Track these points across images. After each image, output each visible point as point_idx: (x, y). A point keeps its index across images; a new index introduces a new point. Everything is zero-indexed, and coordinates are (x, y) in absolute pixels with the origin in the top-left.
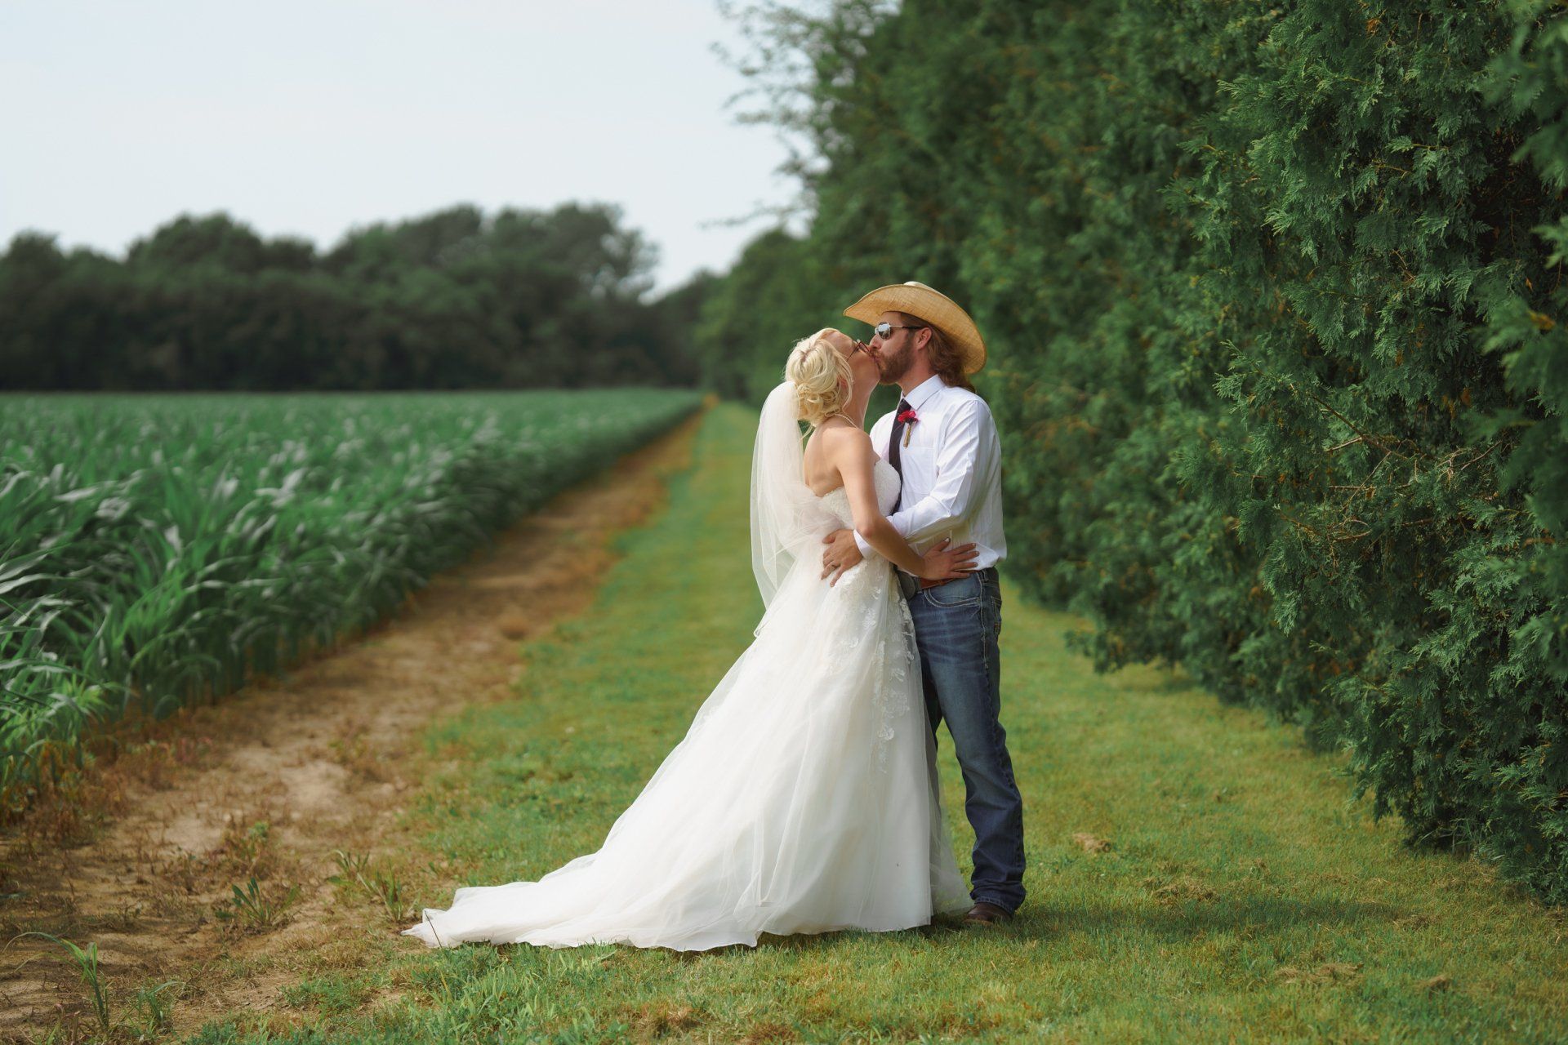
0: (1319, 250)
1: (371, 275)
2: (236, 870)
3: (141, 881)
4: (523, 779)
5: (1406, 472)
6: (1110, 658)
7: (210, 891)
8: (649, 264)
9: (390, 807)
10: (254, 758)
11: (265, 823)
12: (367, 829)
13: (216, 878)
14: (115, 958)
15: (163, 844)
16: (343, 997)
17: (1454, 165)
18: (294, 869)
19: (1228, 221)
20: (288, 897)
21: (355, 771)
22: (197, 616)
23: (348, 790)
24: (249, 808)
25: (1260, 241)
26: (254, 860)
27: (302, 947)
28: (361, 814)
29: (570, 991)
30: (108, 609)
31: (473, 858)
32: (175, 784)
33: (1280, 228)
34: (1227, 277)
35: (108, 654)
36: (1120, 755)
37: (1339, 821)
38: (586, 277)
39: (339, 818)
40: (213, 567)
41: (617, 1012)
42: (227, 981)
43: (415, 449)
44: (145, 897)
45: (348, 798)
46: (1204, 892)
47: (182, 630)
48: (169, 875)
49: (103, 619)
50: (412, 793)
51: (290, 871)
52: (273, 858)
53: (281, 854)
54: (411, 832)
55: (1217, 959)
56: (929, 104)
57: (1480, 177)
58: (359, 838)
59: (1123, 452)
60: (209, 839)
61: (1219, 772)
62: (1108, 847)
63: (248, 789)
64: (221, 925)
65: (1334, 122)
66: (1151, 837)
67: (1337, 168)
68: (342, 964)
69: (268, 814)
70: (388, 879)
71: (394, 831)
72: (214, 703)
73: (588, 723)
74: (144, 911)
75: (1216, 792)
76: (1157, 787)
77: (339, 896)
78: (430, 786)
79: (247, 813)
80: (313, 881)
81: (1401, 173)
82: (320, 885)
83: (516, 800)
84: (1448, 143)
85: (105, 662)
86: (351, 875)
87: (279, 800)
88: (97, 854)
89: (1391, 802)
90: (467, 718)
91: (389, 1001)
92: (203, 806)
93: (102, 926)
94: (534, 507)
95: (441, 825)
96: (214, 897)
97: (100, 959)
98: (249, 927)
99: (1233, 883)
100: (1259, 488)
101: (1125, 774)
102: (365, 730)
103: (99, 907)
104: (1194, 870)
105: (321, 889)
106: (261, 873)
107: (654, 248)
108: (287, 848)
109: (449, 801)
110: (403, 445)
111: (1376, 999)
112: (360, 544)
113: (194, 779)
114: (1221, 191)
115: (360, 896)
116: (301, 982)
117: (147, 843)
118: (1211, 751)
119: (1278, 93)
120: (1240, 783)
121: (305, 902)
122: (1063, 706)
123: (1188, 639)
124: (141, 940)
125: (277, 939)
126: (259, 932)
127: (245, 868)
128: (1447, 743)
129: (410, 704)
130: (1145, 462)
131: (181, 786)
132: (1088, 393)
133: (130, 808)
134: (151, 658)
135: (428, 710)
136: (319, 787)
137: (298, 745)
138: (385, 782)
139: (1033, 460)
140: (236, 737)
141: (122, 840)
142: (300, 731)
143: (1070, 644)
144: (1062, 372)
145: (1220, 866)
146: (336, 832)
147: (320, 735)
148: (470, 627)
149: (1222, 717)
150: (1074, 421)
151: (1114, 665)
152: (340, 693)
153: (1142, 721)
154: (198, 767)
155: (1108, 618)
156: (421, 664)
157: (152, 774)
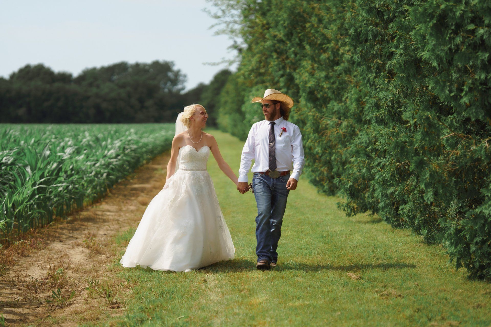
0: (439, 65)
1: (91, 85)
2: (53, 285)
3: (19, 289)
5: (470, 145)
6: (352, 212)
7: (43, 293)
8: (184, 81)
9: (105, 263)
10: (57, 246)
11: (62, 269)
12: (97, 271)
13: (45, 288)
14: (11, 317)
15: (26, 276)
18: (73, 285)
19: (403, 57)
20: (72, 295)
21: (92, 251)
22: (37, 196)
23: (90, 257)
24: (56, 263)
25: (415, 64)
26: (59, 282)
27: (77, 313)
28: (95, 265)
30: (6, 194)
32: (30, 255)
34: (403, 77)
35: (7, 210)
36: (360, 245)
37: (441, 269)
38: (162, 85)
39: (87, 267)
40: (42, 180)
42: (51, 325)
43: (109, 141)
44: (20, 295)
45: (90, 260)
46: (398, 294)
47: (32, 201)
48: (29, 287)
49: (5, 198)
50: (112, 258)
51: (71, 286)
52: (65, 281)
53: (68, 279)
54: (113, 272)
55: (406, 319)
58: (95, 274)
59: (356, 141)
60: (43, 274)
61: (396, 251)
62: (360, 278)
63: (55, 257)
64: (48, 305)
65: (445, 19)
67: (447, 36)
68: (92, 319)
69: (63, 265)
70: (106, 288)
71: (107, 271)
72: (43, 227)
74: (20, 300)
75: (396, 259)
77: (89, 295)
78: (118, 255)
79: (55, 265)
80: (79, 289)
81: (470, 37)
84: (488, 26)
85: (5, 212)
86: (93, 287)
87: (67, 261)
88: (3, 279)
89: (463, 263)
92: (40, 262)
93: (6, 305)
94: (148, 161)
96: (45, 295)
97: (5, 317)
98: (58, 306)
99: (408, 291)
100: (416, 152)
101: (362, 252)
102: (94, 236)
103: (4, 299)
104: (393, 286)
105: (83, 292)
106: (61, 286)
107: (185, 76)
108: (70, 277)
110: (105, 139)
112: (91, 173)
113: (36, 253)
114: (401, 47)
115: (96, 295)
116: (77, 325)
117: (21, 276)
118: (391, 244)
119: (426, 10)
120: (403, 255)
121: (77, 297)
122: (337, 228)
123: (380, 205)
124: (19, 310)
125: (68, 310)
126: (61, 307)
127: (56, 285)
128: (483, 242)
129: (110, 227)
130: (364, 144)
131: (32, 256)
132: (341, 121)
133: (15, 263)
134: (21, 211)
135: (116, 229)
136: (80, 256)
137: (72, 241)
138: (103, 254)
139: (322, 144)
140: (51, 239)
141: (12, 274)
142: (72, 237)
143: (339, 207)
144: (333, 113)
145: (402, 285)
146: (86, 272)
147: (79, 238)
148: (128, 201)
149: (393, 232)
150: (337, 130)
151: (353, 214)
152: (86, 224)
153: (366, 233)
154: (38, 249)
155: (351, 198)
156: (113, 214)
157: (22, 251)
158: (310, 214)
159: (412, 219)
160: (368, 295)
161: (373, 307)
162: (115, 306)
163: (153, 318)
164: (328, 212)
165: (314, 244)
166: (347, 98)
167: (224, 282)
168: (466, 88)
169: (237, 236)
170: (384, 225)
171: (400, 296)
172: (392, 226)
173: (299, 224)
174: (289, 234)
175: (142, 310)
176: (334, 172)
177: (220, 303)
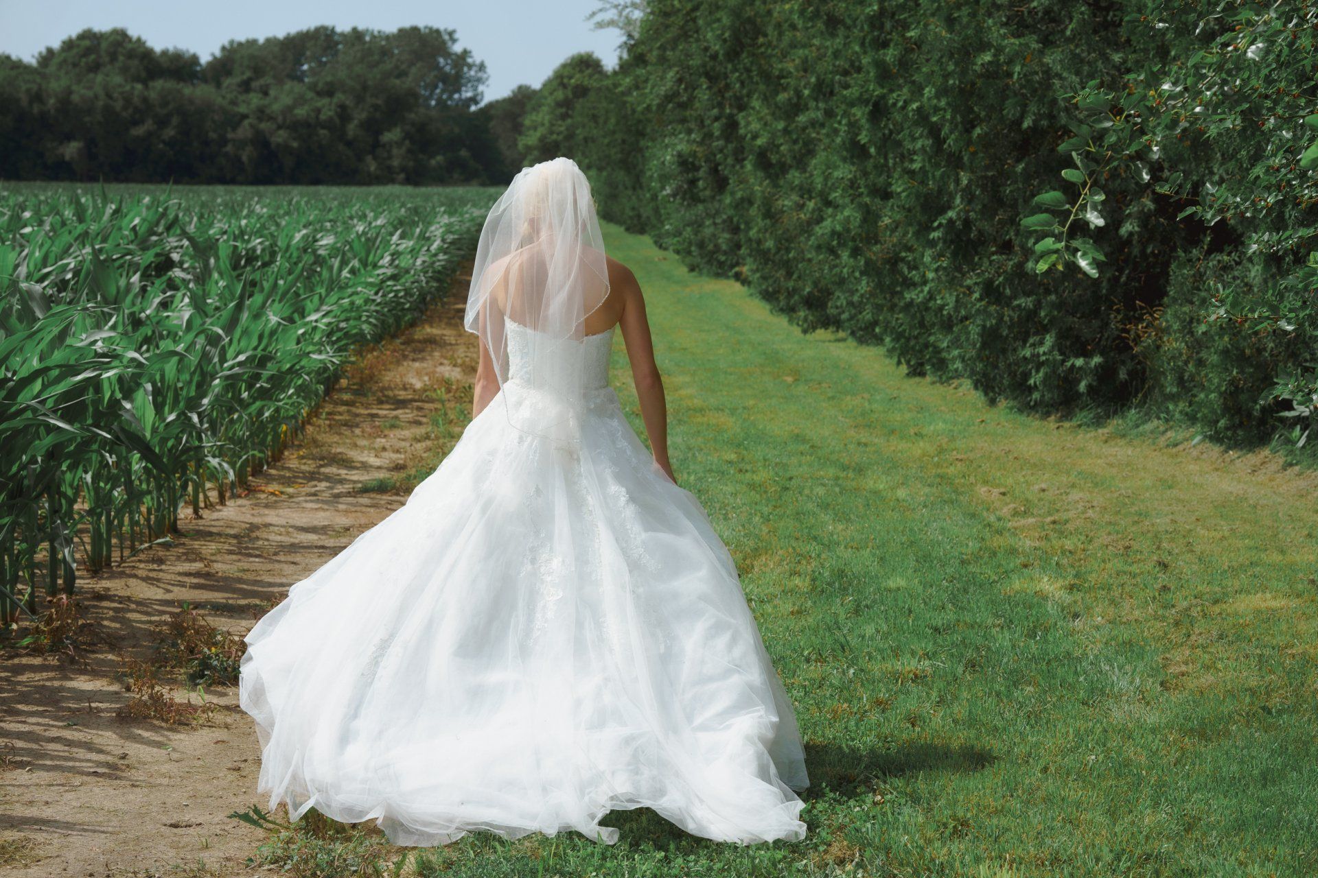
8: (479, 81)
38: (423, 91)
56: (723, 34)
144: (792, 189)
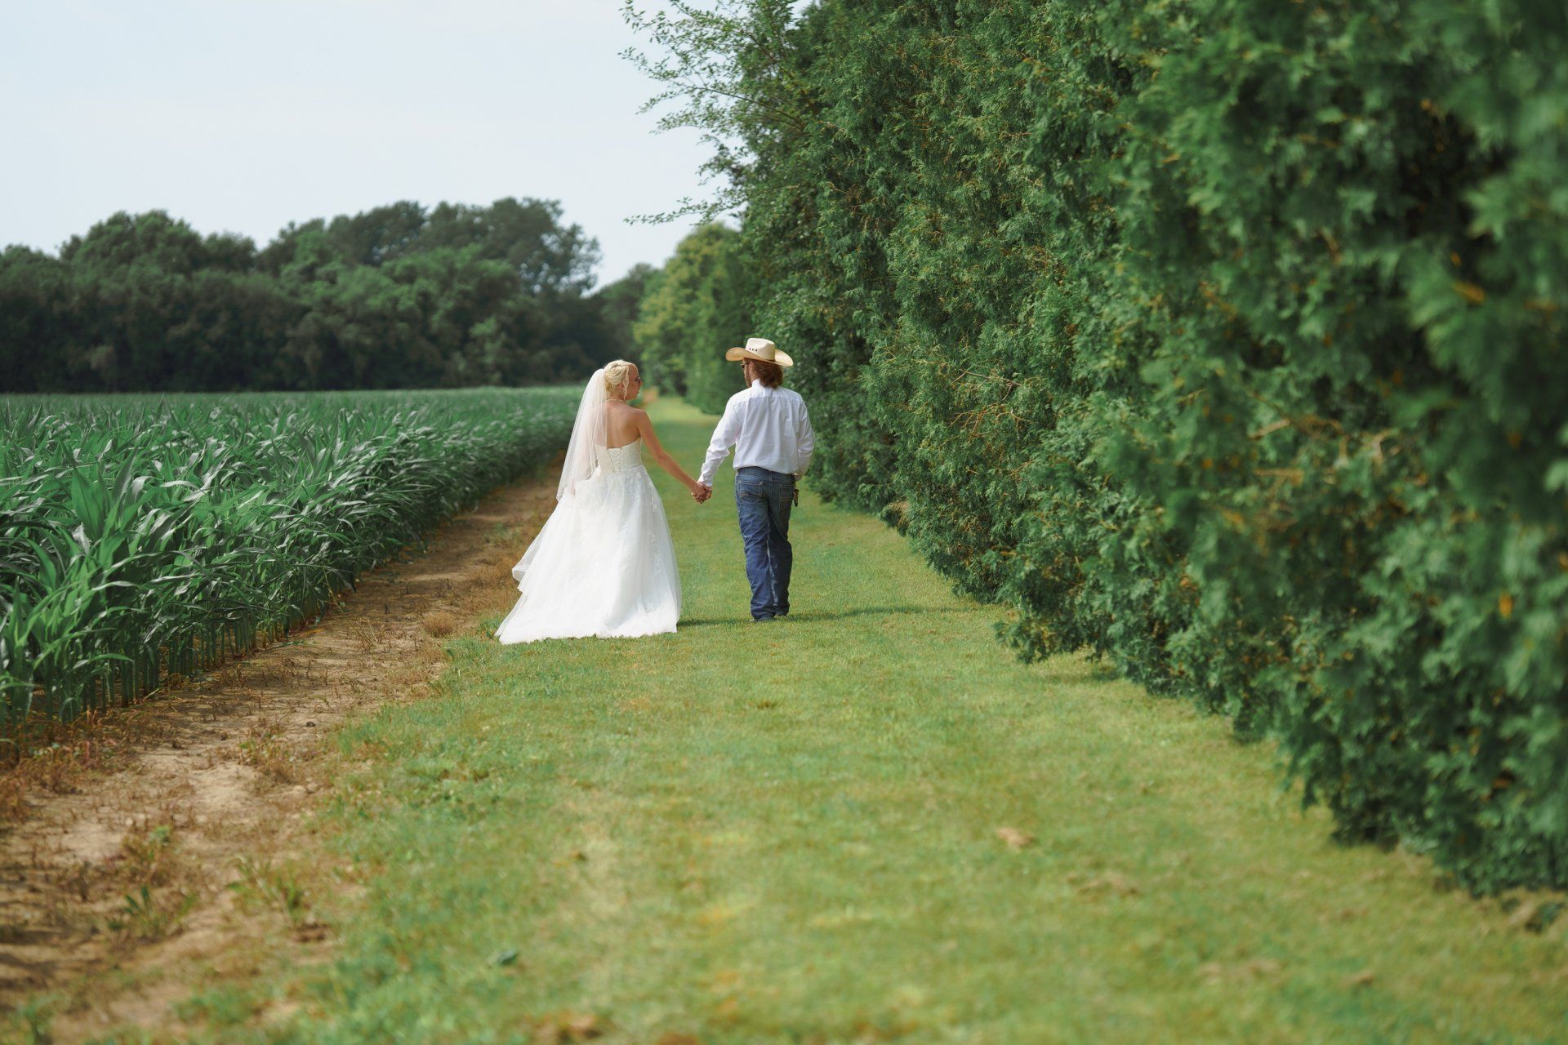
1: (309, 274)
2: (133, 877)
3: (33, 890)
4: (438, 779)
5: (1332, 455)
6: (1035, 648)
7: (105, 898)
8: (591, 261)
9: (298, 809)
10: (164, 760)
11: (167, 828)
12: (273, 832)
13: (113, 886)
15: (60, 851)
16: (235, 1010)
17: (1382, 138)
18: (195, 875)
19: (1152, 202)
20: (188, 903)
21: (267, 773)
22: (104, 614)
23: (258, 792)
24: (154, 811)
25: (1182, 225)
26: (154, 866)
27: (197, 957)
28: (268, 816)
29: (471, 1002)
30: (11, 608)
31: (379, 863)
32: (79, 788)
33: (1207, 208)
34: (1147, 259)
35: (10, 656)
36: (1047, 748)
37: (1266, 812)
39: (246, 821)
40: (121, 564)
41: (517, 1022)
42: (114, 995)
43: (339, 445)
44: (36, 905)
45: (257, 800)
46: (1129, 888)
47: (88, 629)
48: (63, 883)
50: (322, 794)
51: (190, 877)
52: (174, 865)
53: (182, 860)
54: (318, 835)
55: (1139, 958)
57: (1409, 152)
58: (264, 841)
59: (1051, 442)
60: (109, 844)
61: (1146, 764)
62: (1032, 842)
63: (153, 792)
64: (113, 936)
65: (1259, 95)
66: (1074, 832)
68: (236, 973)
69: (172, 818)
70: (289, 884)
71: (302, 834)
72: (126, 704)
73: (507, 721)
74: (34, 921)
75: (1142, 784)
76: (1083, 780)
77: (238, 903)
78: (342, 786)
79: (149, 816)
80: (213, 888)
81: (1328, 147)
82: (220, 891)
83: (427, 801)
84: (1378, 115)
85: (6, 663)
86: (252, 881)
87: (184, 804)
89: (1319, 792)
90: (384, 717)
91: (282, 1013)
92: (105, 810)
94: (467, 504)
95: (349, 827)
96: (110, 905)
98: (143, 937)
99: (1158, 878)
100: (1183, 477)
101: (1051, 767)
102: (279, 729)
104: (1119, 865)
105: (221, 896)
106: (159, 880)
107: (594, 245)
108: (189, 853)
109: (360, 803)
111: (1302, 997)
112: (281, 540)
113: (98, 782)
115: (260, 903)
116: (190, 994)
117: (43, 850)
118: (1139, 742)
120: (1168, 774)
121: (202, 909)
122: (991, 699)
123: (1115, 630)
124: (30, 952)
125: (171, 949)
126: (153, 941)
127: (142, 875)
128: (1378, 735)
129: (327, 703)
130: (1073, 452)
131: (85, 790)
132: (1014, 382)
133: (29, 813)
134: (56, 657)
135: (346, 709)
136: (228, 789)
137: (209, 747)
138: (296, 783)
139: (959, 449)
140: (146, 739)
141: (17, 847)
142: (212, 732)
143: (1000, 635)
144: (992, 360)
145: (1144, 859)
146: (241, 836)
147: (233, 737)
148: (394, 624)
149: (1150, 708)
150: (1001, 410)
151: (1038, 654)
152: (257, 693)
153: (1069, 712)
154: (103, 769)
155: (1034, 608)
156: (344, 663)
157: (54, 778)
158: (918, 658)
159: (1201, 668)
160: (1045, 892)
161: (1053, 924)
162: (310, 934)
163: (414, 969)
164: (972, 651)
165: (917, 745)
166: (1030, 314)
167: (638, 861)
168: (1314, 293)
169: (696, 725)
170: (1125, 688)
171: (1133, 892)
172: (1148, 691)
173: (882, 689)
174: (848, 717)
175: (387, 945)
176: (995, 534)
177: (616, 921)
